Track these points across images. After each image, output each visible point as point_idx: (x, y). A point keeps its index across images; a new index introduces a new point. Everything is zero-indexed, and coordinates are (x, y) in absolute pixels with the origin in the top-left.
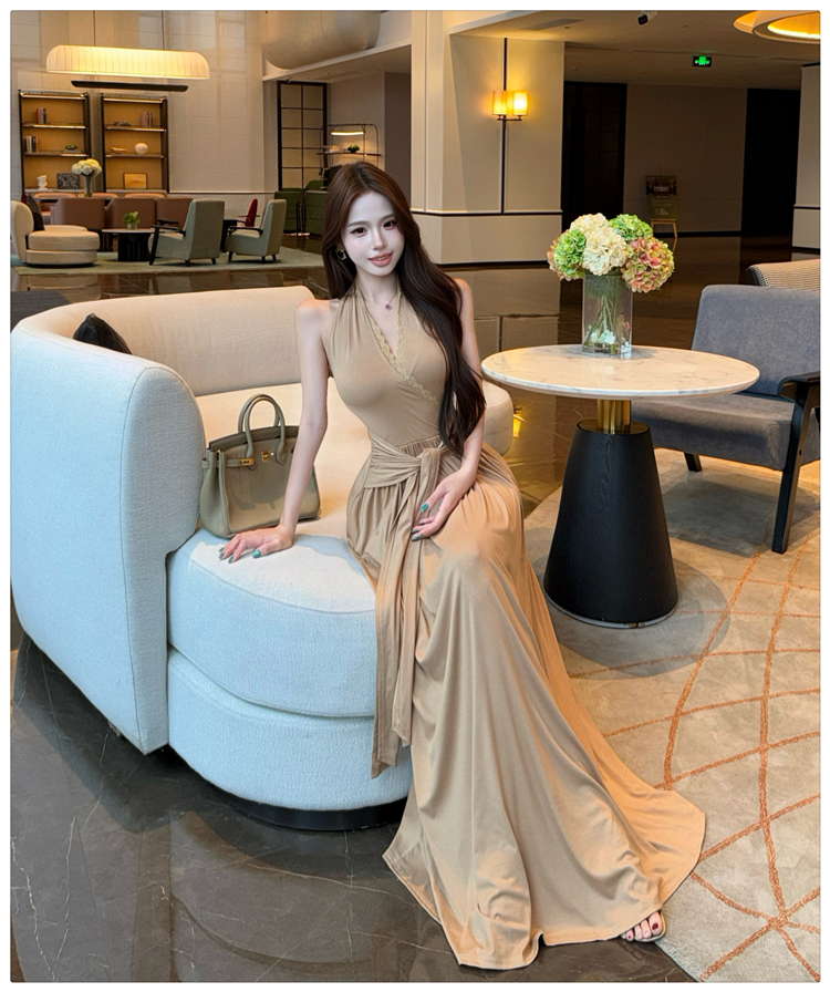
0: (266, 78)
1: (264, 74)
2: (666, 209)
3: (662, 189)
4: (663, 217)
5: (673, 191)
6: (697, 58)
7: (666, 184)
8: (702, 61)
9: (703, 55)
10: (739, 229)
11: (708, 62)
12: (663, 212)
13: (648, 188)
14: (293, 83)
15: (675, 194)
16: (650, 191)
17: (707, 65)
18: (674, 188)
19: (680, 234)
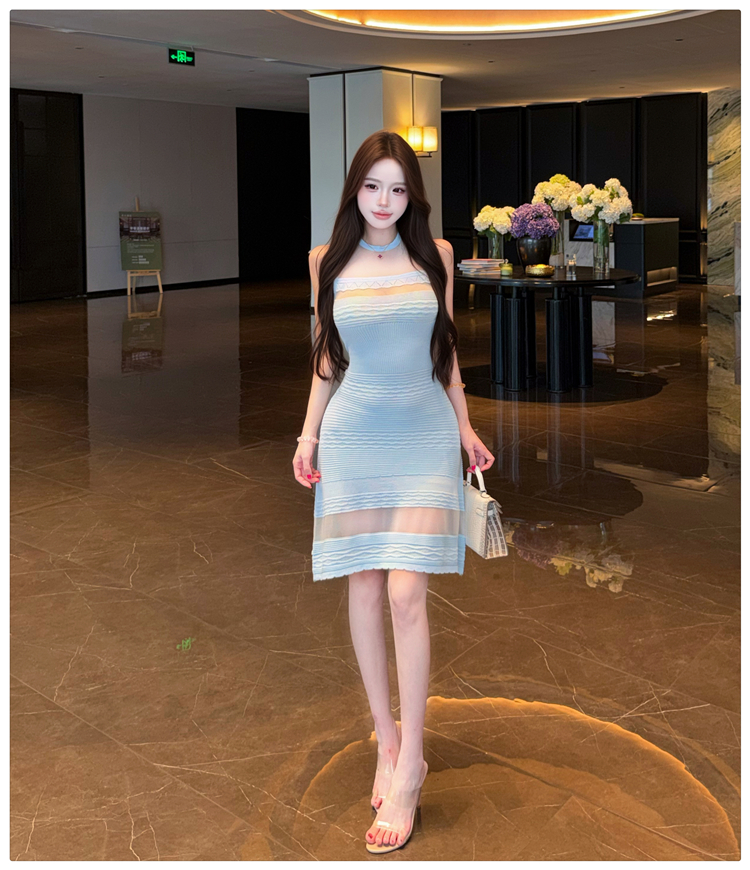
2: (146, 256)
3: (140, 229)
4: (143, 267)
5: (156, 232)
6: (173, 52)
7: (145, 223)
8: (182, 57)
9: (182, 49)
10: (236, 275)
11: (190, 59)
12: (143, 261)
13: (122, 229)
15: (158, 235)
16: (124, 232)
17: (188, 63)
18: (158, 229)
19: (165, 288)
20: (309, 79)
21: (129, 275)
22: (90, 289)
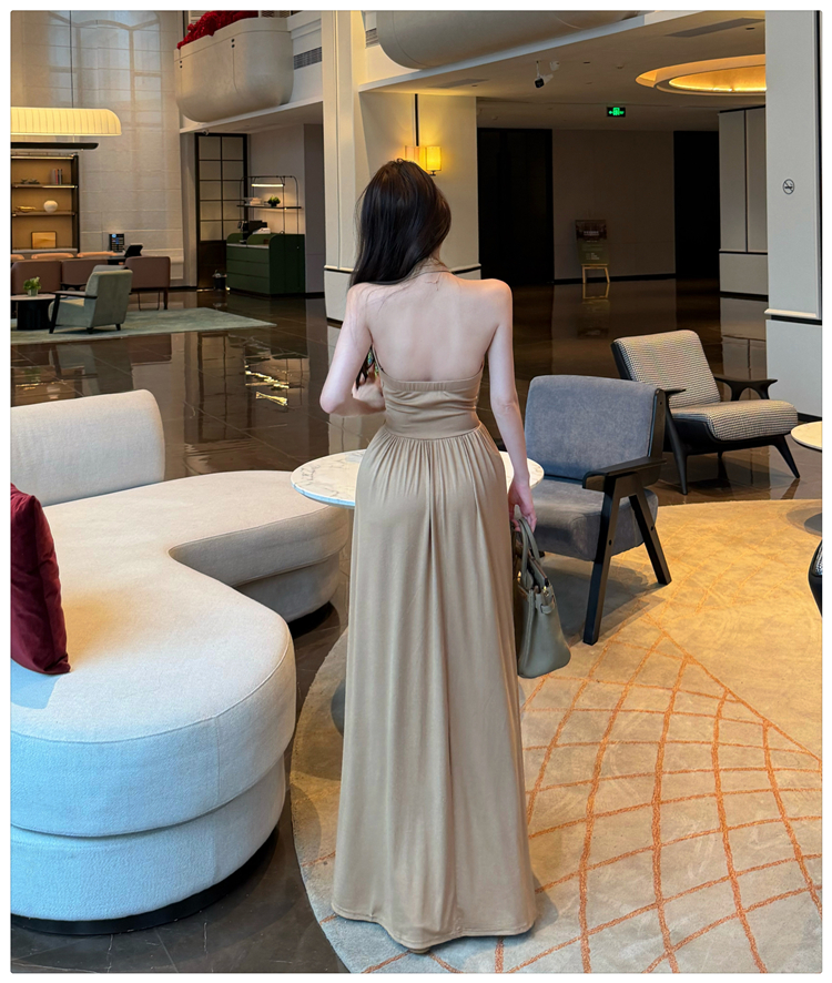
0: (183, 131)
1: (181, 127)
2: (597, 254)
3: (592, 233)
4: (595, 262)
5: (603, 235)
6: (611, 109)
7: (596, 229)
8: (616, 112)
9: (617, 106)
10: (674, 272)
11: (622, 113)
12: (594, 257)
13: (578, 233)
14: (211, 135)
15: (605, 237)
16: (580, 235)
17: (623, 116)
18: (605, 232)
19: (612, 279)
20: (720, 115)
21: (584, 269)
22: (556, 278)
